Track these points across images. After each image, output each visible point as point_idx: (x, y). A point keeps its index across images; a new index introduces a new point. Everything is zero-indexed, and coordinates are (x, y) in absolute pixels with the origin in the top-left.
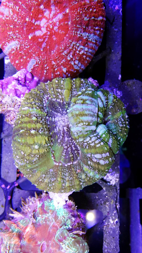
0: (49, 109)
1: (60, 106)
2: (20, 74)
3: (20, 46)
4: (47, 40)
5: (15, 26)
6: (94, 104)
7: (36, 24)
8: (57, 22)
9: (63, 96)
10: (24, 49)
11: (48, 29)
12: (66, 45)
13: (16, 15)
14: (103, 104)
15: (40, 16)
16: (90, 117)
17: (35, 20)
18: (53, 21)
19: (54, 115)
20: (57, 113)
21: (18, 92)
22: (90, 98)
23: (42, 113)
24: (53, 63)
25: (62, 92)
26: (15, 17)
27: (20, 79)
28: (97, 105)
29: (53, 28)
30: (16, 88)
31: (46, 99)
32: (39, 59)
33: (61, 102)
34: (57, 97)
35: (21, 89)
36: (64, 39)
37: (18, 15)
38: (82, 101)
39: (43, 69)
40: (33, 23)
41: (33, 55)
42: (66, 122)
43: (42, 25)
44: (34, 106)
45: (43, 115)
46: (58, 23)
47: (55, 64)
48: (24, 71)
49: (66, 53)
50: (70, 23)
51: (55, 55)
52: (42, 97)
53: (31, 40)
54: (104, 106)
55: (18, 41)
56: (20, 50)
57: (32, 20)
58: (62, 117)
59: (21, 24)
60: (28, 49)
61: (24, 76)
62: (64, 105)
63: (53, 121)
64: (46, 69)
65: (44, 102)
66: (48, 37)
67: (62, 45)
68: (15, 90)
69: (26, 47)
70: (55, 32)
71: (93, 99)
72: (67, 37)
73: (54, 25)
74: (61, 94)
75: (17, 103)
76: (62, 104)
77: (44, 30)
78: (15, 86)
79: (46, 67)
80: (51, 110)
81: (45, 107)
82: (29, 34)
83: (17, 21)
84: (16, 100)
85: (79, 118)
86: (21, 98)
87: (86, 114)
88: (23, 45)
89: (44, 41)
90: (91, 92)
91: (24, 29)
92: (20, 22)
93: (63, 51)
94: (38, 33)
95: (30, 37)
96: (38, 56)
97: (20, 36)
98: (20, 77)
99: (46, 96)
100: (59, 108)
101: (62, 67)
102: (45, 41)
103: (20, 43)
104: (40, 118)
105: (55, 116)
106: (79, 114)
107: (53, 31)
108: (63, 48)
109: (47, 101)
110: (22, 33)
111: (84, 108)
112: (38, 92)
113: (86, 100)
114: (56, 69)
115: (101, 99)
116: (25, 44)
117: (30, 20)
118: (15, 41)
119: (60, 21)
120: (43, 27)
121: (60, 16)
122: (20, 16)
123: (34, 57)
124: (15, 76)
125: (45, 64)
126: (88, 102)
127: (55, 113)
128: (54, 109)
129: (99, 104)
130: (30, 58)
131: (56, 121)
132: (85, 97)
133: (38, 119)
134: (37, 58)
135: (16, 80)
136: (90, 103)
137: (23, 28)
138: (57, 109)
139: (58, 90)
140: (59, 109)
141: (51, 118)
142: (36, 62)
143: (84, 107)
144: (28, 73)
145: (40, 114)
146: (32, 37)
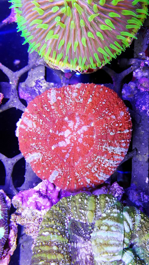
0: (71, 232)
1: (83, 227)
2: (42, 186)
3: (43, 157)
4: (70, 150)
5: (38, 138)
6: (120, 230)
7: (59, 135)
8: (82, 133)
9: (86, 217)
10: (47, 161)
11: (72, 141)
12: (91, 159)
13: (39, 128)
14: (130, 228)
15: (64, 127)
16: (115, 247)
17: (59, 131)
18: (77, 133)
19: (76, 239)
20: (79, 237)
21: (39, 205)
22: (116, 223)
23: (64, 239)
24: (77, 174)
25: (85, 213)
26: (38, 130)
27: (41, 191)
28: (123, 231)
29: (77, 139)
30: (37, 201)
31: (68, 219)
32: (62, 171)
33: (84, 222)
34: (80, 217)
35: (42, 201)
36: (88, 152)
37: (41, 128)
38: (106, 228)
39: (65, 180)
40: (57, 134)
41: (56, 167)
42: (89, 249)
43: (66, 136)
44: (55, 231)
45: (65, 243)
46: (82, 135)
47: (78, 175)
48: (46, 182)
49: (90, 166)
50: (94, 137)
51: (79, 167)
52: (64, 218)
53: (54, 151)
54: (130, 230)
55: (41, 153)
56: (43, 161)
57: (55, 132)
58: (85, 244)
59: (44, 136)
60: (51, 161)
61: (46, 188)
62: (87, 226)
63: (76, 247)
64: (68, 180)
65: (66, 224)
66: (72, 148)
67: (87, 158)
68: (35, 203)
69: (49, 159)
70: (79, 143)
71: (119, 224)
72: (91, 150)
73: (79, 136)
74: (85, 215)
75: (37, 217)
76: (85, 225)
77: (68, 142)
78: (36, 199)
79: (69, 179)
80: (73, 234)
81: (67, 230)
82: (52, 145)
83: (41, 133)
84: (36, 214)
85: (103, 248)
86: (42, 210)
87: (111, 243)
88: (46, 157)
89: (67, 152)
90: (116, 215)
91: (48, 140)
92: (43, 134)
93: (88, 164)
94: (61, 144)
95: (53, 148)
96: (61, 168)
97: (43, 148)
98: (42, 189)
99: (69, 216)
100: (82, 229)
101: (86, 178)
102: (69, 152)
103: (42, 154)
104: (62, 246)
105: (78, 240)
106: (104, 243)
107: (77, 143)
108: (87, 161)
109: (69, 222)
110: (45, 144)
111: (109, 236)
112: (60, 211)
113: (111, 226)
114: (79, 180)
115: (127, 222)
116: (48, 155)
117: (54, 132)
118: (37, 152)
119: (85, 133)
120: (67, 138)
121: (85, 128)
122: (44, 129)
123: (57, 168)
124: (36, 188)
125: (68, 175)
126: (113, 228)
127: (78, 237)
128: (77, 231)
129: (125, 228)
130: (53, 170)
131: (79, 247)
132: (110, 223)
133: (59, 247)
134: (59, 170)
135: (37, 192)
136: (116, 230)
137: (46, 140)
138: (79, 231)
139: (81, 210)
140: (82, 231)
141: (72, 243)
142: (58, 174)
143: (109, 234)
144: (50, 184)
145: (62, 242)
146: (55, 148)
